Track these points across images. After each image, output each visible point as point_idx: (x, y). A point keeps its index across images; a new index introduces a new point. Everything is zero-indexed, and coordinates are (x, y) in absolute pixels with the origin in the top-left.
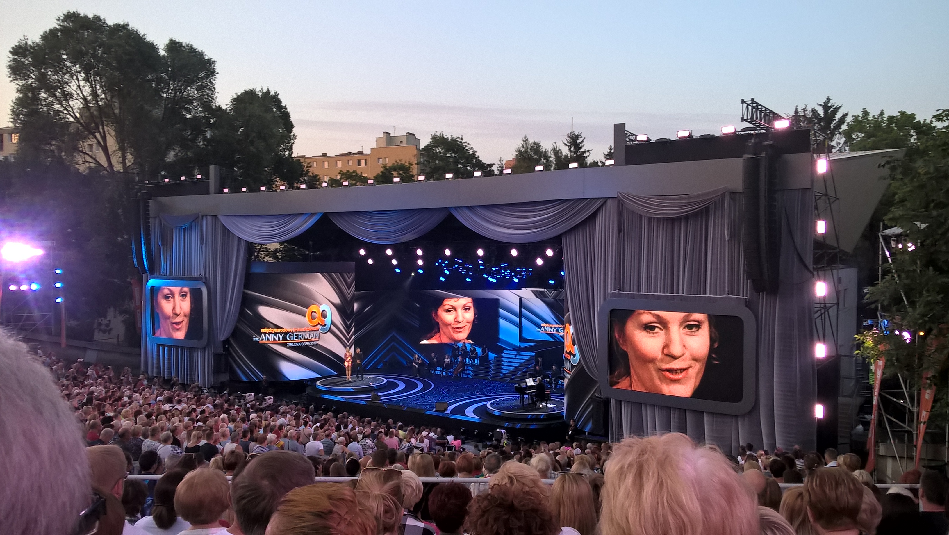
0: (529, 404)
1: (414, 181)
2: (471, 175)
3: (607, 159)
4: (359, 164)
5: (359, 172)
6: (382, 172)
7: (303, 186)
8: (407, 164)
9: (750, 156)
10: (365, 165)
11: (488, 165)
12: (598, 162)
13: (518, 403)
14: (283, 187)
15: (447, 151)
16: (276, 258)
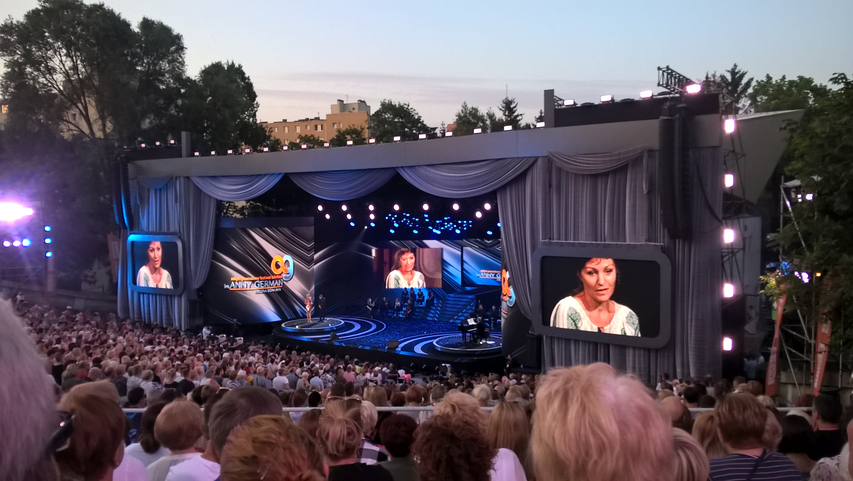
0: (471, 341)
1: (366, 144)
2: (416, 138)
3: (538, 122)
4: (316, 129)
5: (316, 136)
6: (336, 136)
7: (266, 149)
8: (359, 128)
9: (665, 118)
10: (322, 129)
11: (432, 128)
12: (530, 125)
13: (461, 340)
14: (248, 151)
15: (395, 116)
16: (243, 214)
